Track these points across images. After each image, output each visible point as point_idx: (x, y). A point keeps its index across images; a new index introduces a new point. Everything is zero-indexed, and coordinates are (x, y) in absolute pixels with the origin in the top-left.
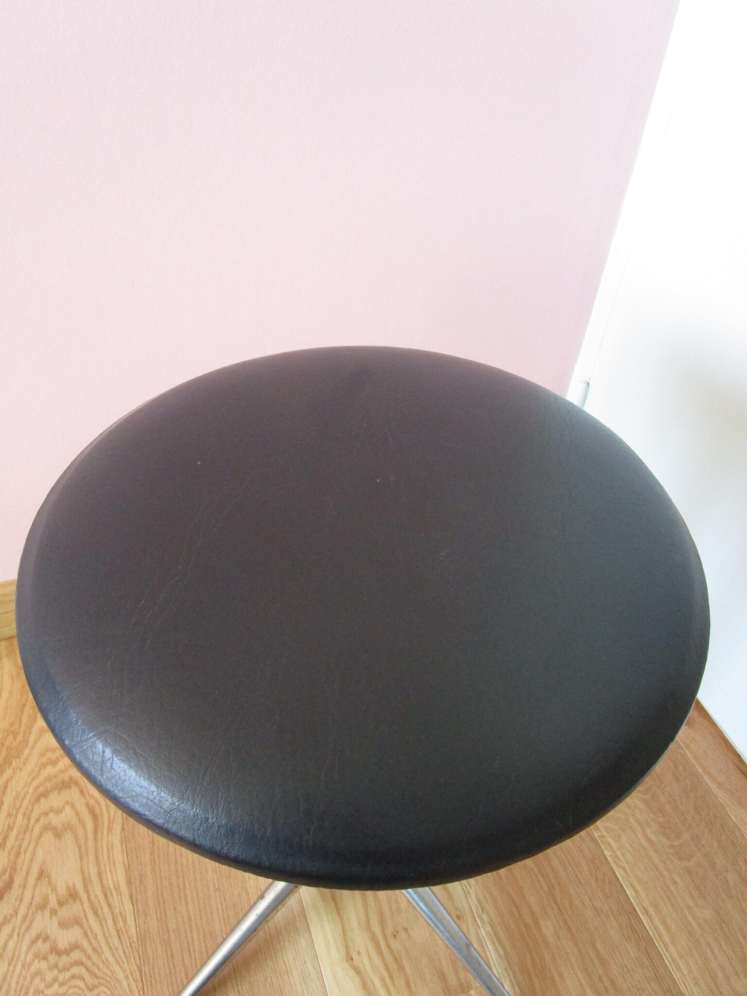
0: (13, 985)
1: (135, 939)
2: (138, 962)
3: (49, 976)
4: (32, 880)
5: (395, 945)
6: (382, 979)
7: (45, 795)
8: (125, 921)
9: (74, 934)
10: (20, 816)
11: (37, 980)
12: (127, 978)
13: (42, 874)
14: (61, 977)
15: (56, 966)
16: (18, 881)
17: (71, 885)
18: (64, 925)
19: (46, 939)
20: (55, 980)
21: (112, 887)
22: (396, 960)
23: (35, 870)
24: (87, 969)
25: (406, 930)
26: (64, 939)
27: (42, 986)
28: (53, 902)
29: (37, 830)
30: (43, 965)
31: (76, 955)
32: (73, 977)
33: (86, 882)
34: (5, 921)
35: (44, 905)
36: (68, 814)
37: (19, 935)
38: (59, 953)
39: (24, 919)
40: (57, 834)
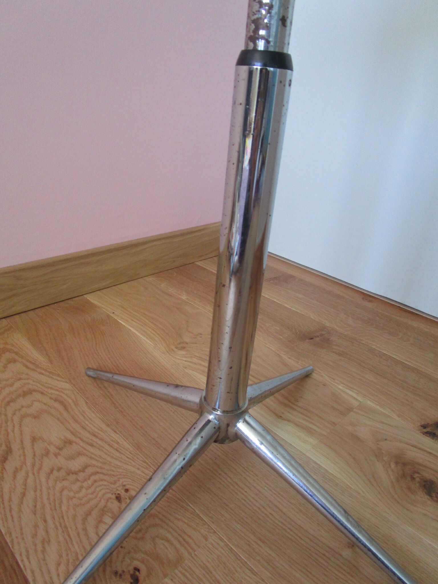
0: (46, 502)
1: (131, 449)
2: (141, 459)
3: (75, 487)
4: (27, 443)
5: (300, 404)
6: (305, 420)
7: (13, 400)
8: (118, 443)
9: (82, 460)
11: (65, 492)
12: (138, 469)
13: (34, 439)
14: (85, 484)
15: (77, 480)
16: (15, 447)
17: (63, 438)
18: (71, 458)
19: (59, 469)
20: (82, 487)
21: (96, 430)
22: (306, 410)
23: (27, 438)
24: (104, 474)
26: (76, 465)
27: (72, 494)
28: (52, 449)
29: (16, 419)
30: (65, 483)
31: (89, 470)
32: (95, 481)
33: (74, 433)
34: (16, 471)
35: (47, 453)
36: (37, 406)
37: (34, 474)
38: (76, 473)
39: (34, 465)
40: (36, 417)
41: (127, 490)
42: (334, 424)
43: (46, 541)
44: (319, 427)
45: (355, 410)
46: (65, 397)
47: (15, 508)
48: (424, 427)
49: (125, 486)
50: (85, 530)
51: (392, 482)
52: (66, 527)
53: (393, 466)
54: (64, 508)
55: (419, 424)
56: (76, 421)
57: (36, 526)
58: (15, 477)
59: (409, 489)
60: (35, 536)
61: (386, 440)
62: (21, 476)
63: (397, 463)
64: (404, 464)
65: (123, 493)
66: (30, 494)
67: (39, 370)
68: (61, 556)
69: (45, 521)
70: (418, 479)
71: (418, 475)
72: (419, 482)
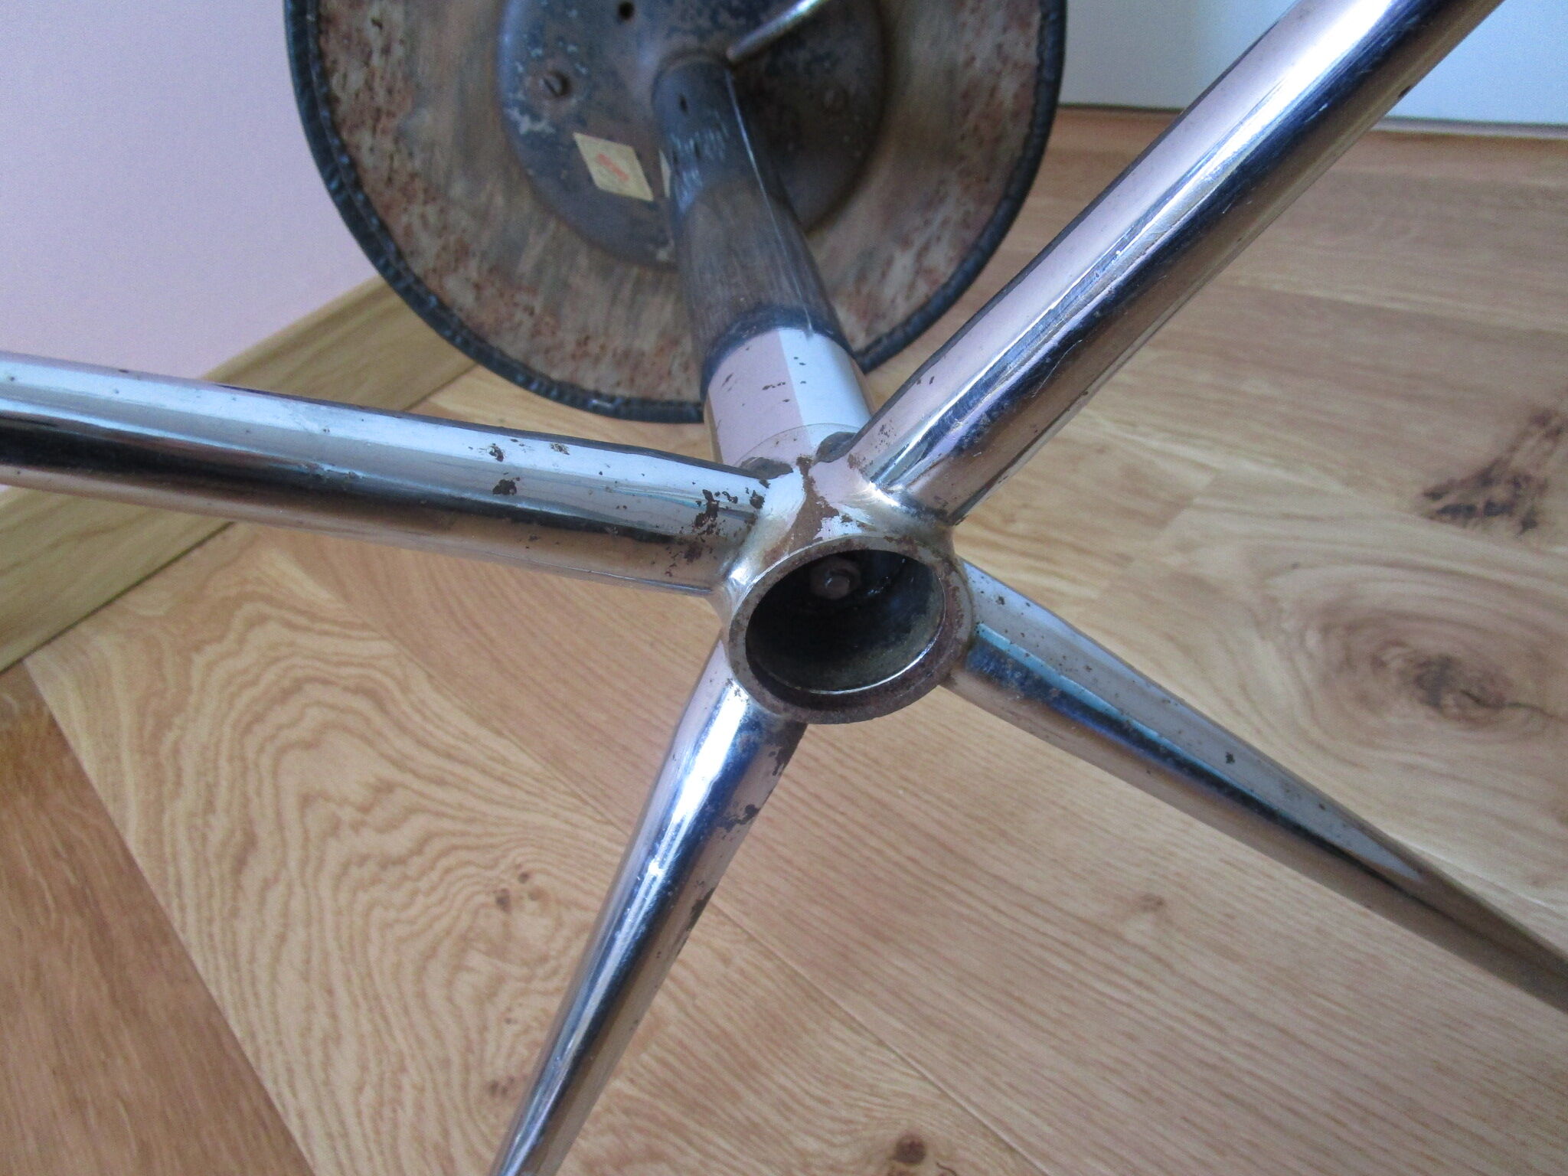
0: (332, 945)
1: (538, 768)
2: (562, 788)
3: (399, 897)
4: (291, 814)
5: (1020, 527)
6: (1030, 569)
7: (259, 718)
8: (504, 761)
9: (418, 825)
10: (223, 763)
11: (377, 913)
12: (555, 816)
13: (306, 801)
14: (424, 884)
15: (405, 877)
16: (264, 832)
17: (372, 780)
18: (390, 826)
19: (363, 860)
20: (414, 893)
21: (452, 741)
22: (1037, 540)
23: (290, 804)
24: (468, 848)
25: (1025, 506)
26: (399, 842)
27: (392, 915)
28: (347, 814)
29: (266, 761)
30: (378, 892)
31: (437, 845)
32: (448, 871)
33: (399, 763)
34: (267, 885)
35: (334, 828)
36: (315, 716)
37: (304, 885)
38: (401, 861)
39: (304, 862)
40: (309, 745)
41: (524, 877)
42: (1124, 559)
43: (331, 1039)
44: (1074, 581)
45: (1197, 501)
46: (378, 676)
47: (263, 976)
48: (1434, 495)
49: (519, 866)
50: (422, 995)
51: (1306, 693)
52: (377, 998)
53: (1313, 640)
54: (373, 952)
55: (1417, 490)
56: (403, 729)
57: (309, 1008)
58: (262, 902)
59: (1364, 699)
60: (306, 1031)
61: (1295, 566)
62: (275, 896)
63: (1326, 630)
64: (1352, 628)
65: (514, 885)
66: (297, 936)
67: (318, 626)
68: (364, 1068)
69: (330, 992)
70: (1396, 664)
71: (1397, 651)
72: (1401, 673)
